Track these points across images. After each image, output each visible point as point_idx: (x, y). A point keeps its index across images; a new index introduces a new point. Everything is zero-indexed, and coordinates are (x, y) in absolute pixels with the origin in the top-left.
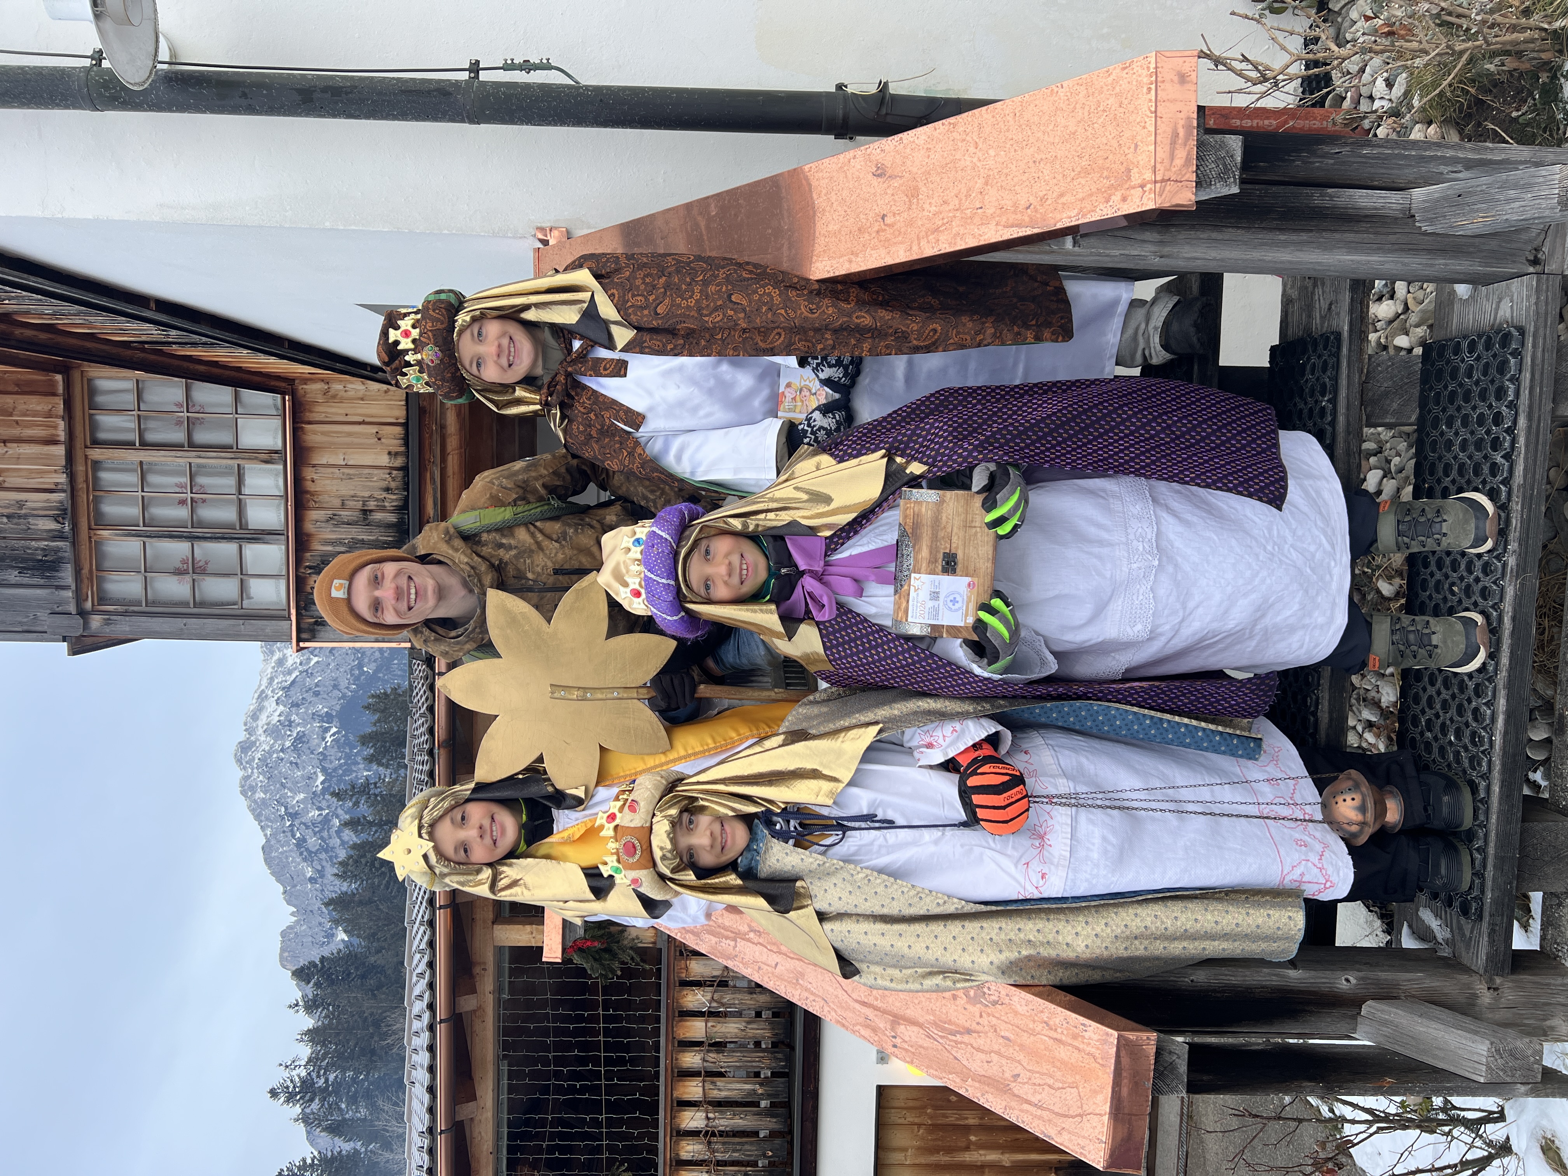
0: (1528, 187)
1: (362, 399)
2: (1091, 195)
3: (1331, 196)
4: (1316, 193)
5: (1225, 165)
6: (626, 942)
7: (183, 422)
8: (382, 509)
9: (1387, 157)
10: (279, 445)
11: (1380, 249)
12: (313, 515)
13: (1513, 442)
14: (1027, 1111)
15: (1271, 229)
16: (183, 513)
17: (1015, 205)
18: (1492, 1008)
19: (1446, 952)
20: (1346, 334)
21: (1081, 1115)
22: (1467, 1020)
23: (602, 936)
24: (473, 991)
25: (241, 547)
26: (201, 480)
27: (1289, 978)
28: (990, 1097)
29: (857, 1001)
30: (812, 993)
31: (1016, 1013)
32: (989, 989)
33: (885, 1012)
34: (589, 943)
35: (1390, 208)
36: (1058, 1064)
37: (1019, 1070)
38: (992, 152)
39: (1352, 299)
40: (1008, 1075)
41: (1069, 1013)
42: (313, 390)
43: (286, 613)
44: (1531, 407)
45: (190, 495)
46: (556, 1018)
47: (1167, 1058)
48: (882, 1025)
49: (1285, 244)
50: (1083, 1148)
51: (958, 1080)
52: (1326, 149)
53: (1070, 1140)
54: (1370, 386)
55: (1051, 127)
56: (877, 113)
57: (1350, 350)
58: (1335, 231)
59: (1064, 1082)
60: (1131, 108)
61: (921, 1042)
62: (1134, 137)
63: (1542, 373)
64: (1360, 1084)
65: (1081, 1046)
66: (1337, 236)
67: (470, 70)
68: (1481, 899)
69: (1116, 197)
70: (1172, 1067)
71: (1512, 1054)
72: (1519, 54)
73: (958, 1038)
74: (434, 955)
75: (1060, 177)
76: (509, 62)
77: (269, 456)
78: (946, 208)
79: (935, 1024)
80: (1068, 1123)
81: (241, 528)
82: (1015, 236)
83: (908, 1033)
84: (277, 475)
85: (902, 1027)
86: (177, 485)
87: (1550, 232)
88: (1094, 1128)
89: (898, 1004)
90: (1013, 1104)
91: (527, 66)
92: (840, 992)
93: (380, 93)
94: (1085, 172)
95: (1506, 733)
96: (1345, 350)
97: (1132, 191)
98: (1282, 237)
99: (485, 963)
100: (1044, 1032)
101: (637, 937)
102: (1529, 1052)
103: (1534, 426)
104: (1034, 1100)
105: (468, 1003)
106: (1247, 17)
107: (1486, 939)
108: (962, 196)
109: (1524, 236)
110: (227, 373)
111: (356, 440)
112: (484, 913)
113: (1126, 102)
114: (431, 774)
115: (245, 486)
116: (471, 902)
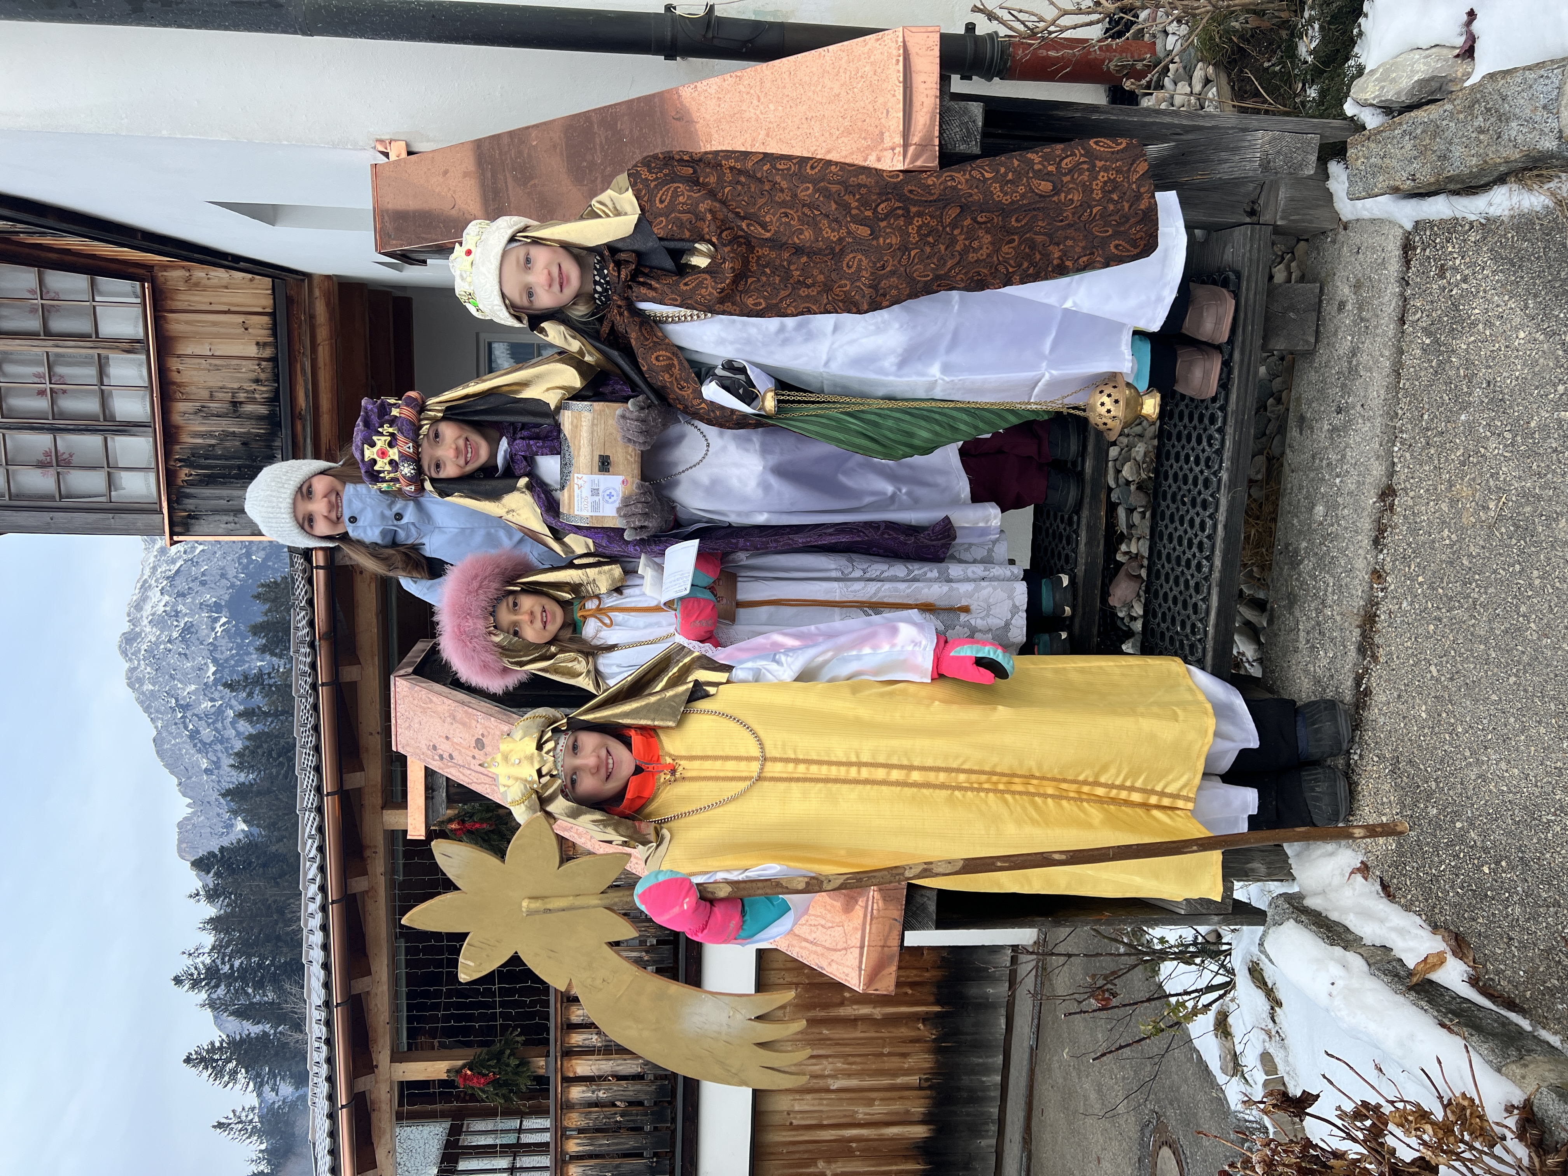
0: (1237, 150)
1: (226, 288)
2: (852, 154)
5: (968, 129)
7: (37, 310)
8: (253, 401)
9: (1114, 122)
10: (141, 335)
12: (180, 406)
14: (805, 948)
16: (43, 404)
21: (846, 949)
24: (364, 873)
25: (106, 439)
26: (60, 370)
36: (829, 909)
42: (172, 277)
43: (158, 506)
44: (1243, 342)
45: (49, 386)
47: (920, 901)
50: (848, 976)
52: (1061, 114)
53: (838, 970)
55: (819, 88)
56: (704, 36)
59: (833, 922)
60: (883, 76)
62: (885, 104)
63: (1254, 313)
64: (1083, 918)
70: (923, 908)
72: (1261, 13)
74: (325, 841)
75: (827, 134)
77: (131, 346)
80: (836, 956)
81: (105, 420)
84: (140, 365)
86: (35, 375)
87: (1265, 187)
94: (848, 132)
95: (1217, 625)
97: (885, 153)
99: (376, 847)
103: (1246, 360)
105: (359, 884)
109: (1243, 190)
110: (81, 260)
111: (222, 330)
112: (373, 799)
113: (879, 71)
114: (313, 666)
115: (108, 376)
116: (360, 789)
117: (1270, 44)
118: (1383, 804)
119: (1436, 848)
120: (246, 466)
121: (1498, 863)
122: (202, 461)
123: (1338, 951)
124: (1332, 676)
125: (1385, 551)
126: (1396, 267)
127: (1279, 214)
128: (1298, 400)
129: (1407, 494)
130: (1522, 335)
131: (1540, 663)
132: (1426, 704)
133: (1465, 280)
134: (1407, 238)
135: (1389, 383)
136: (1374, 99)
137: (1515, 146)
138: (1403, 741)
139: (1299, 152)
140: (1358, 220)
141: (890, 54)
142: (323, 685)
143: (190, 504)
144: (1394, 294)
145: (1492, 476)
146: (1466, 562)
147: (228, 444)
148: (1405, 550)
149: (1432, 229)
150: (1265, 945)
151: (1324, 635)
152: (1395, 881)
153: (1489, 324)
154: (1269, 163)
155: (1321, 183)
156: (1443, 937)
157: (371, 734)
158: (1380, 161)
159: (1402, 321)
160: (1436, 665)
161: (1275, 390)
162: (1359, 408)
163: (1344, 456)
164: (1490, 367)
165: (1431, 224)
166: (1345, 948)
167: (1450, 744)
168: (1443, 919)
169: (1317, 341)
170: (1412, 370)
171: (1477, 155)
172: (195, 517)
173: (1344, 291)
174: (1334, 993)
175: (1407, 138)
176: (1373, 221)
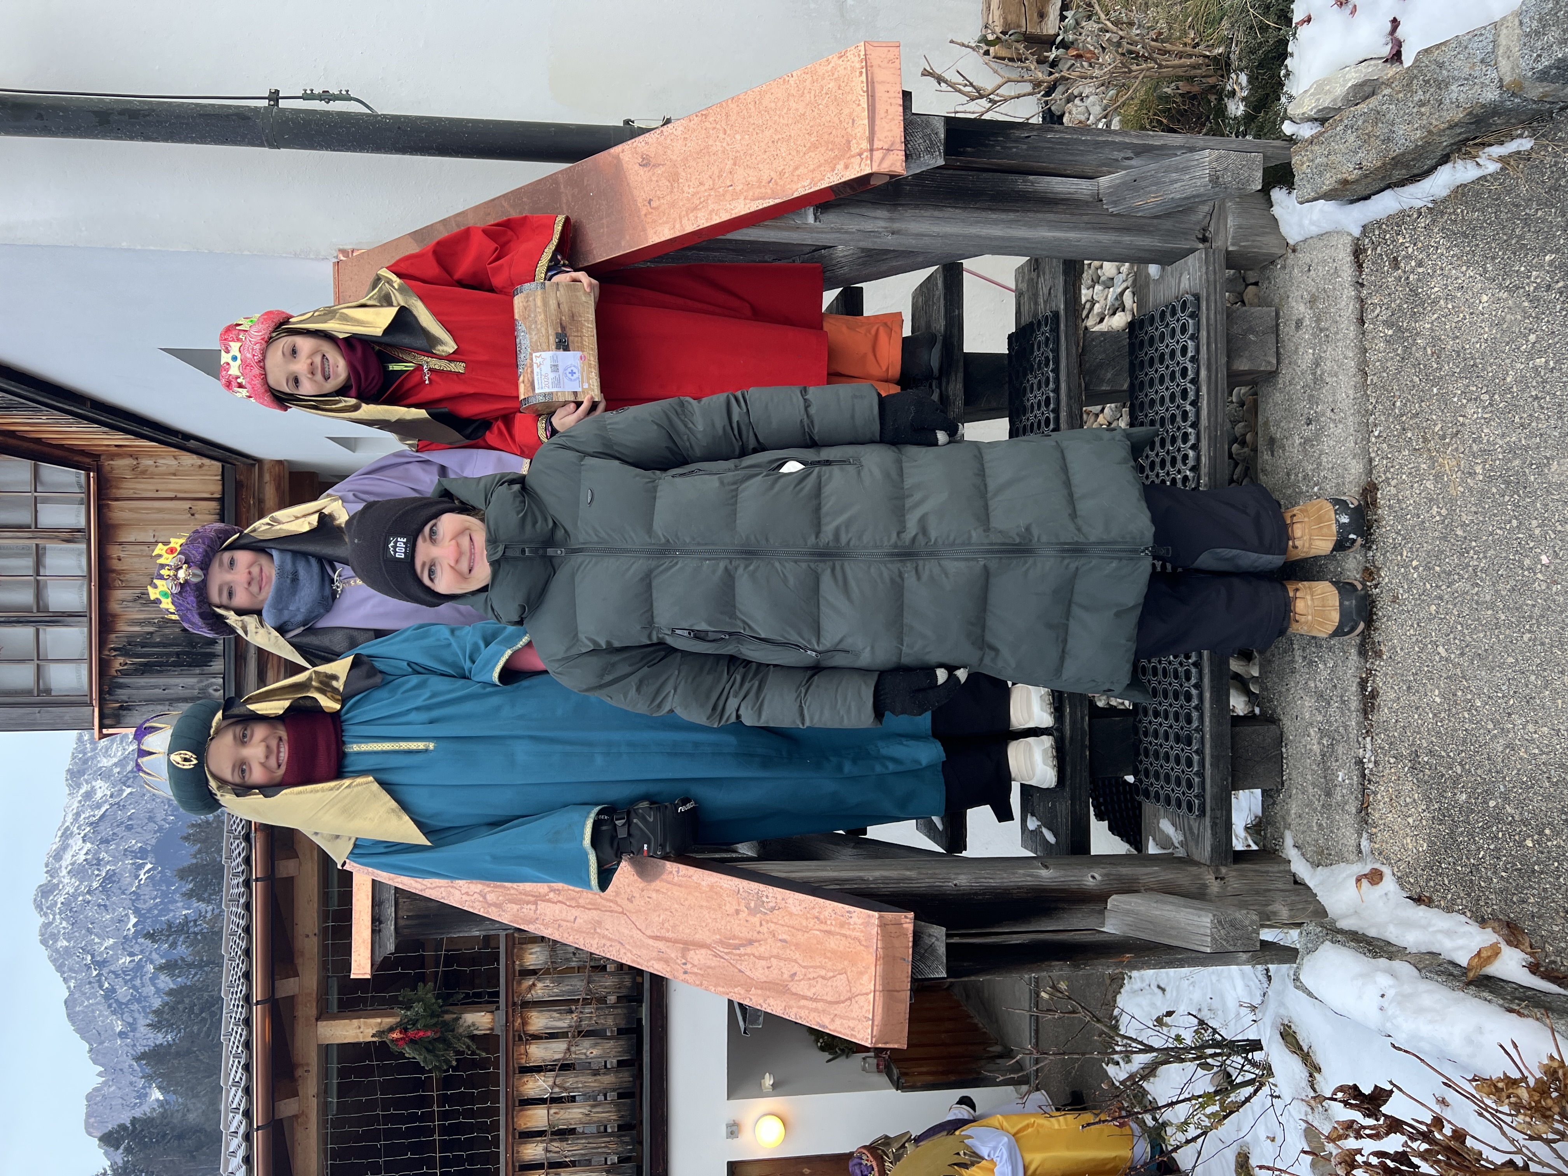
0: (1185, 170)
1: (175, 475)
2: (820, 166)
3: (1032, 183)
4: (1019, 179)
5: (930, 140)
6: (461, 1030)
9: (1070, 142)
10: (82, 524)
11: (1075, 228)
12: (119, 594)
13: (1198, 391)
14: (804, 1007)
15: (984, 209)
17: (759, 181)
18: (1221, 897)
19: (1181, 853)
20: (1062, 313)
21: (850, 999)
22: (1196, 903)
23: (435, 1025)
24: (296, 1094)
25: (38, 631)
27: (1042, 877)
28: (771, 1001)
29: (650, 937)
30: (610, 939)
31: (791, 914)
32: (767, 897)
33: (676, 941)
34: (421, 1034)
35: (1081, 193)
36: (829, 954)
37: (796, 968)
38: (738, 137)
39: (1065, 281)
40: (786, 976)
41: (836, 904)
42: (121, 465)
43: (88, 699)
44: (1209, 359)
46: (387, 1119)
47: (927, 941)
48: (673, 955)
49: (996, 222)
50: (853, 1029)
51: (742, 992)
52: (1017, 133)
53: (842, 1024)
54: (1086, 358)
55: (785, 111)
57: (1066, 326)
58: (1038, 212)
59: (834, 971)
60: (848, 89)
61: (709, 963)
62: (851, 114)
63: (1216, 332)
64: (1103, 961)
65: (848, 933)
66: (1040, 216)
67: (269, 98)
68: (1203, 796)
69: (840, 166)
70: (932, 949)
71: (1233, 924)
72: (1190, 79)
73: (742, 950)
74: (251, 1057)
75: (794, 153)
76: (309, 92)
77: (71, 535)
78: (702, 188)
79: (721, 942)
80: (839, 1009)
81: (38, 611)
82: (761, 207)
83: (698, 957)
84: (79, 555)
85: (692, 952)
87: (1214, 215)
88: (862, 1008)
89: (688, 931)
90: (792, 1003)
91: (326, 97)
92: (635, 932)
93: (178, 117)
94: (814, 147)
96: (1062, 326)
97: (851, 160)
98: (994, 216)
99: (308, 1065)
100: (817, 927)
101: (473, 1024)
102: (1247, 923)
103: (1213, 377)
104: (810, 994)
105: (288, 1108)
106: (963, 45)
107: (1209, 832)
108: (715, 177)
109: (1194, 218)
110: (26, 444)
111: (167, 516)
112: (307, 1009)
113: (843, 85)
114: (247, 861)
115: (44, 567)
116: (293, 997)
117: (1199, 119)
118: (1407, 805)
119: (1471, 835)
120: (185, 653)
121: (1541, 833)
122: (139, 649)
123: (1383, 962)
124: (1335, 686)
125: (1374, 547)
126: (1350, 272)
127: (1230, 241)
128: (1266, 423)
129: (1389, 484)
130: (1485, 298)
131: (1553, 611)
132: (1438, 688)
133: (1420, 264)
134: (1357, 244)
135: (1357, 383)
136: (1311, 110)
137: (1458, 107)
138: (1418, 733)
139: (1245, 168)
140: (1305, 241)
141: (853, 68)
142: (257, 880)
143: (122, 694)
144: (1351, 297)
145: (1474, 441)
146: (1459, 532)
147: (167, 631)
148: (1394, 539)
149: (1380, 228)
150: (1301, 977)
151: (1321, 646)
152: (1432, 883)
153: (1450, 297)
154: (1218, 178)
155: (1266, 213)
156: (1493, 928)
157: (307, 936)
158: (1325, 160)
159: (1362, 322)
160: (1443, 646)
161: (1238, 435)
162: (1329, 413)
163: (1320, 464)
164: (1457, 337)
165: (1379, 223)
166: (1390, 959)
167: (1471, 721)
168: (1489, 910)
169: (1278, 363)
170: (1378, 364)
171: (1421, 127)
172: (128, 709)
173: (1299, 308)
174: (1386, 1005)
175: (1349, 132)
176: (1320, 236)
